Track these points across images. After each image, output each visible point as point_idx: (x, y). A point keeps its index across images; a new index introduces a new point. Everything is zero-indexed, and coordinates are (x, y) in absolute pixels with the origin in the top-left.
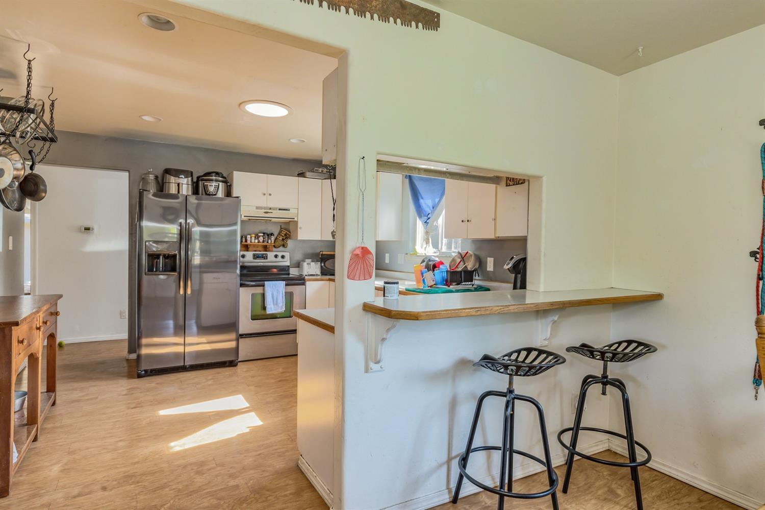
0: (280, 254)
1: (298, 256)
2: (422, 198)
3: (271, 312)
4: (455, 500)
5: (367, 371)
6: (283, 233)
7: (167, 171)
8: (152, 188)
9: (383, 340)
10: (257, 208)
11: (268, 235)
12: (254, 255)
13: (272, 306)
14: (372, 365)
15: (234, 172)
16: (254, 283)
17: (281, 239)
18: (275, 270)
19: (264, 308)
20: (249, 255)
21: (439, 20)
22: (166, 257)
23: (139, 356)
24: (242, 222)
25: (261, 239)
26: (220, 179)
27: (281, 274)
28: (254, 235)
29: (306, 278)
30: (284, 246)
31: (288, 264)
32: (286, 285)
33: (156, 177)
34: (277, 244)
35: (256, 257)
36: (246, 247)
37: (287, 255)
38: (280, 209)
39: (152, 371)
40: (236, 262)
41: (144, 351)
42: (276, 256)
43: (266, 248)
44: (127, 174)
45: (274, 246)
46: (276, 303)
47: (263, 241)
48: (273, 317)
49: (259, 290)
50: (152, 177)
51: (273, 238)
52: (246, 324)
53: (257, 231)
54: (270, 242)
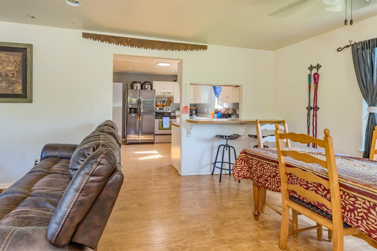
0: (168, 108)
1: (174, 109)
2: (217, 89)
3: (165, 127)
4: (212, 174)
5: (187, 136)
6: (169, 101)
7: (134, 82)
8: (129, 87)
9: (191, 128)
10: (161, 93)
11: (164, 102)
12: (159, 108)
13: (165, 125)
14: (188, 135)
15: (153, 81)
16: (159, 118)
17: (168, 103)
18: (166, 114)
19: (163, 126)
20: (158, 108)
21: (207, 47)
22: (134, 109)
23: (127, 140)
24: (156, 97)
25: (162, 103)
26: (149, 84)
27: (169, 115)
28: (159, 102)
29: (176, 116)
30: (169, 105)
31: (170, 111)
32: (170, 119)
33: (131, 84)
34: (167, 105)
35: (160, 109)
36: (157, 106)
37: (170, 108)
38: (168, 93)
39: (130, 143)
40: (154, 111)
41: (128, 139)
42: (167, 109)
43: (163, 106)
44: (122, 83)
45: (166, 105)
46: (166, 124)
47: (162, 104)
48: (166, 129)
49: (161, 120)
50: (129, 84)
51: (165, 103)
52: (157, 131)
53: (160, 100)
54: (164, 104)
